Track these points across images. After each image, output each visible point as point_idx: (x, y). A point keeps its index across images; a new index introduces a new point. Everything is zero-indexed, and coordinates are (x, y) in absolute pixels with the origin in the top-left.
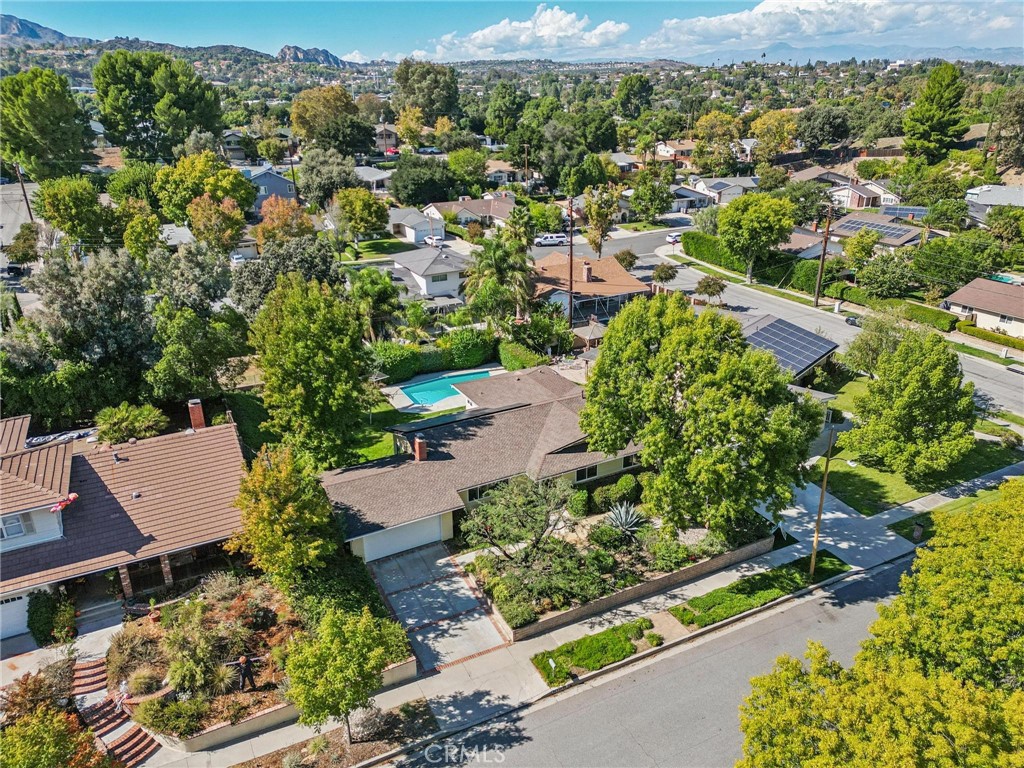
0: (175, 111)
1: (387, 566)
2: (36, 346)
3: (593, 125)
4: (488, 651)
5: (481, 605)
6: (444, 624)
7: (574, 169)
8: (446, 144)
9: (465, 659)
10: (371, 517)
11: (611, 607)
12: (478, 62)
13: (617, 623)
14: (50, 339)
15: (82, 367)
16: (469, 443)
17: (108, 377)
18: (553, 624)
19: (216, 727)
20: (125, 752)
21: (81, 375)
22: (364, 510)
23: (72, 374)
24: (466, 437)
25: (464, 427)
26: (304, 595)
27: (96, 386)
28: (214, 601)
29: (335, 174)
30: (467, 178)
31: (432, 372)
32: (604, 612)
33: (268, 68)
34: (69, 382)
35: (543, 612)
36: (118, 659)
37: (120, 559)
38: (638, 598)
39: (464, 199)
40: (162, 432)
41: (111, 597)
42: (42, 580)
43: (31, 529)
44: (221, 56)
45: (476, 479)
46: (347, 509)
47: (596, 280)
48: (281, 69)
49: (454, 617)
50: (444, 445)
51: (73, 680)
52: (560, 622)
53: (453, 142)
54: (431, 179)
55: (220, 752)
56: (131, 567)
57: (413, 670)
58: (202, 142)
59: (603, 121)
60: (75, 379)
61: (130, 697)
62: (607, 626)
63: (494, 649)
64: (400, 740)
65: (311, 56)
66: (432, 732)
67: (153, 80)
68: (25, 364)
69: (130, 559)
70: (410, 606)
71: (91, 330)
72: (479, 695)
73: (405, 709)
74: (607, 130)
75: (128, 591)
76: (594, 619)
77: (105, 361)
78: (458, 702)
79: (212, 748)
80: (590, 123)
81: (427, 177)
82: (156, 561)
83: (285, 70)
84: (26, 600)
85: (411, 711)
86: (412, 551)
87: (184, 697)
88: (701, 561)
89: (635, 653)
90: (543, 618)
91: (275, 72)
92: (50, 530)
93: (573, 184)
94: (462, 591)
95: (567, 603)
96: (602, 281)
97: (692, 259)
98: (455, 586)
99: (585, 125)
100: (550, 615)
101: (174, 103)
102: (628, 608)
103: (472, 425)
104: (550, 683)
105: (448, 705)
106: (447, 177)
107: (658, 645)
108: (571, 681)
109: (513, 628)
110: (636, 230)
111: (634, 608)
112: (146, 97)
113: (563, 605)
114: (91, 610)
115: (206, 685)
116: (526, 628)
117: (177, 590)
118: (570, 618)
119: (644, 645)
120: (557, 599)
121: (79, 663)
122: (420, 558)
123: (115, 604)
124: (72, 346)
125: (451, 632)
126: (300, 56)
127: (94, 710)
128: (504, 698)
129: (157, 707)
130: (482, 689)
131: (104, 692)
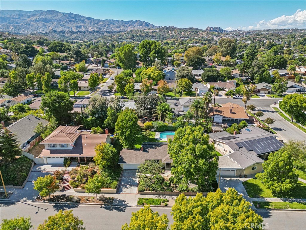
0: (154, 54)
1: (127, 171)
2: (87, 113)
3: (277, 60)
4: (132, 194)
5: (137, 185)
6: (128, 186)
7: (259, 75)
8: (224, 64)
9: (127, 194)
10: (125, 160)
11: (163, 195)
12: (270, 30)
13: (161, 198)
14: (90, 112)
15: (94, 118)
16: (154, 150)
17: (98, 121)
18: (148, 193)
19: (79, 188)
20: (66, 187)
21: (93, 120)
22: (125, 158)
23: (92, 119)
24: (154, 148)
25: (155, 146)
26: (103, 171)
27: (95, 122)
28: (90, 167)
29: (185, 73)
30: (224, 75)
31: (170, 131)
32: (161, 195)
33: (201, 33)
34: (91, 121)
35: (147, 190)
36: (72, 172)
37: (78, 155)
38: (170, 195)
39: (219, 82)
40: (101, 134)
41: (76, 162)
42: (67, 156)
43: (68, 147)
44: (189, 30)
45: (150, 158)
46: (122, 157)
47: (234, 113)
48: (204, 34)
49: (131, 185)
50: (148, 149)
51: (65, 173)
52: (150, 193)
53: (227, 64)
54: (212, 75)
55: (79, 193)
56: (80, 157)
57: (115, 192)
58: (158, 62)
59: (281, 59)
60: (92, 120)
61: (70, 179)
62: (159, 198)
63: (133, 194)
64: (105, 203)
65: (215, 29)
66: (111, 203)
67: (151, 47)
68: (85, 116)
69: (80, 156)
70: (125, 180)
71: (97, 111)
72: (124, 201)
73: (109, 198)
74: (282, 61)
75: (79, 161)
76: (157, 196)
77: (98, 117)
78: (119, 201)
79: (78, 192)
80: (276, 59)
81: (211, 75)
82: (84, 157)
83: (205, 34)
84: (64, 158)
85: (110, 199)
86: (133, 170)
87: (77, 182)
88: (190, 192)
89: (160, 205)
90: (146, 191)
91: (202, 35)
92: (70, 148)
93: (258, 80)
94: (136, 181)
95: (153, 190)
96: (235, 113)
97: (281, 110)
98: (136, 179)
99: (274, 60)
100: (148, 191)
101: (155, 53)
102: (166, 196)
103: (157, 146)
104: (138, 204)
105: (117, 200)
106: (217, 75)
107: (165, 205)
108: (142, 205)
109: (138, 191)
110: (271, 97)
111: (168, 197)
112: (148, 51)
113: (151, 190)
114: (73, 163)
115: (81, 181)
116: (141, 192)
117: (86, 164)
118: (152, 194)
119: (163, 204)
120: (151, 189)
121: (67, 171)
122: (133, 172)
123: (77, 163)
124: (93, 114)
125: (128, 188)
126: (212, 29)
127: (65, 179)
128: (128, 203)
129: (72, 182)
130: (125, 200)
131: (68, 177)
